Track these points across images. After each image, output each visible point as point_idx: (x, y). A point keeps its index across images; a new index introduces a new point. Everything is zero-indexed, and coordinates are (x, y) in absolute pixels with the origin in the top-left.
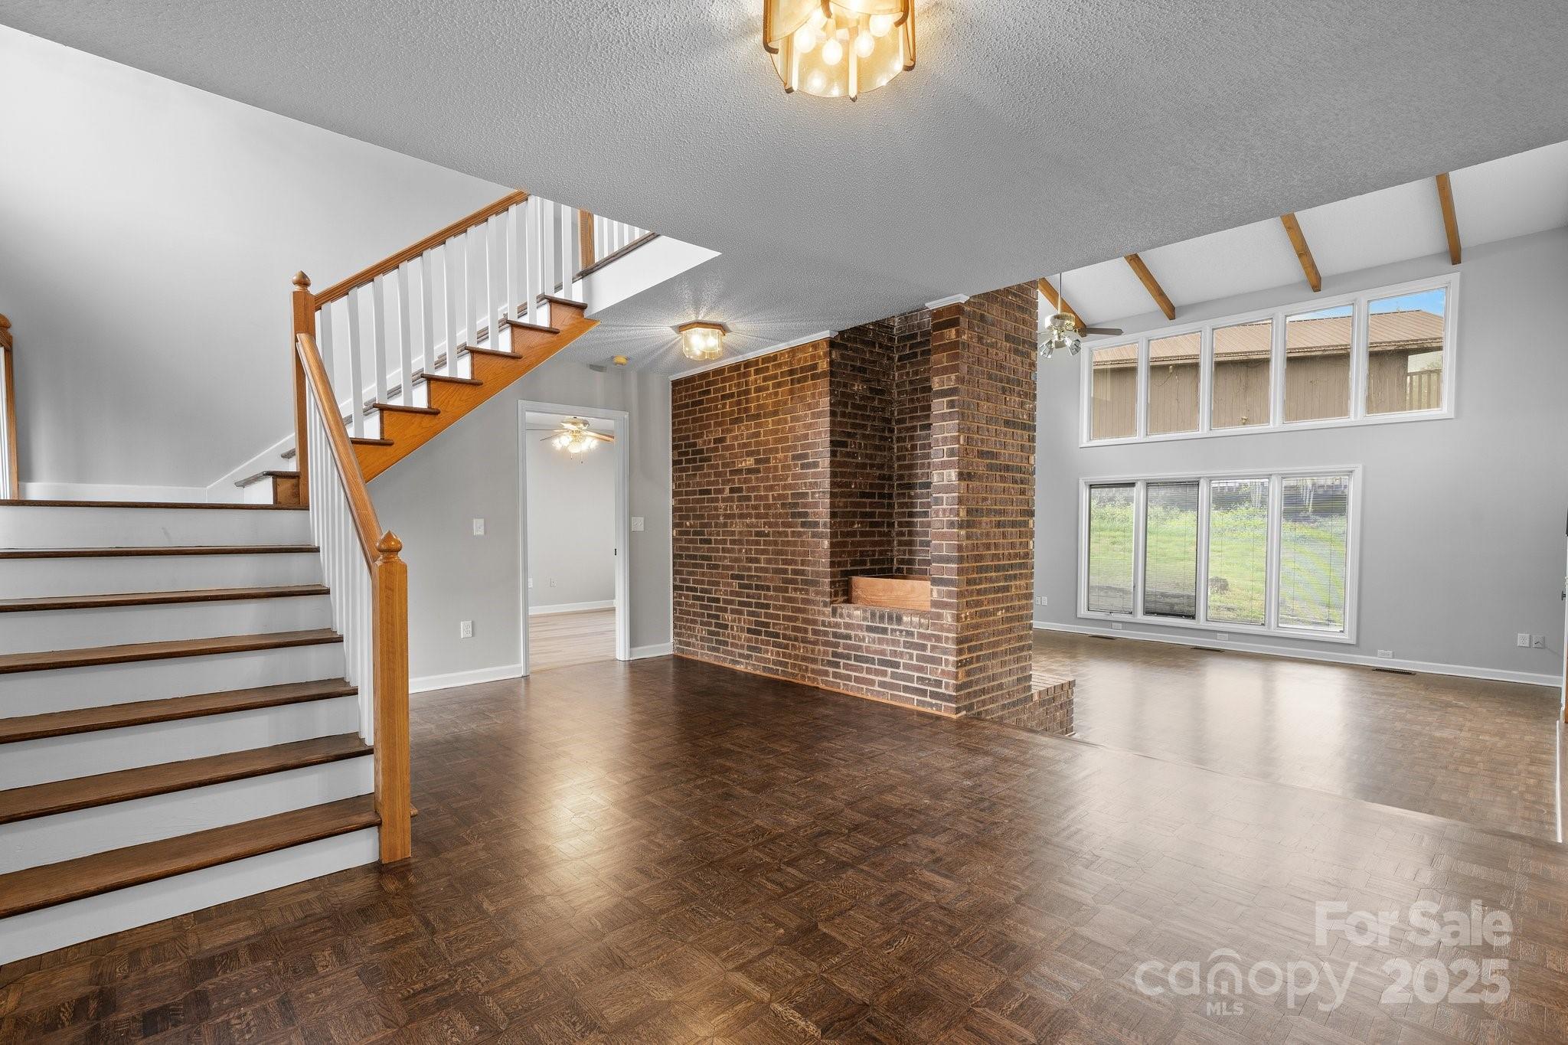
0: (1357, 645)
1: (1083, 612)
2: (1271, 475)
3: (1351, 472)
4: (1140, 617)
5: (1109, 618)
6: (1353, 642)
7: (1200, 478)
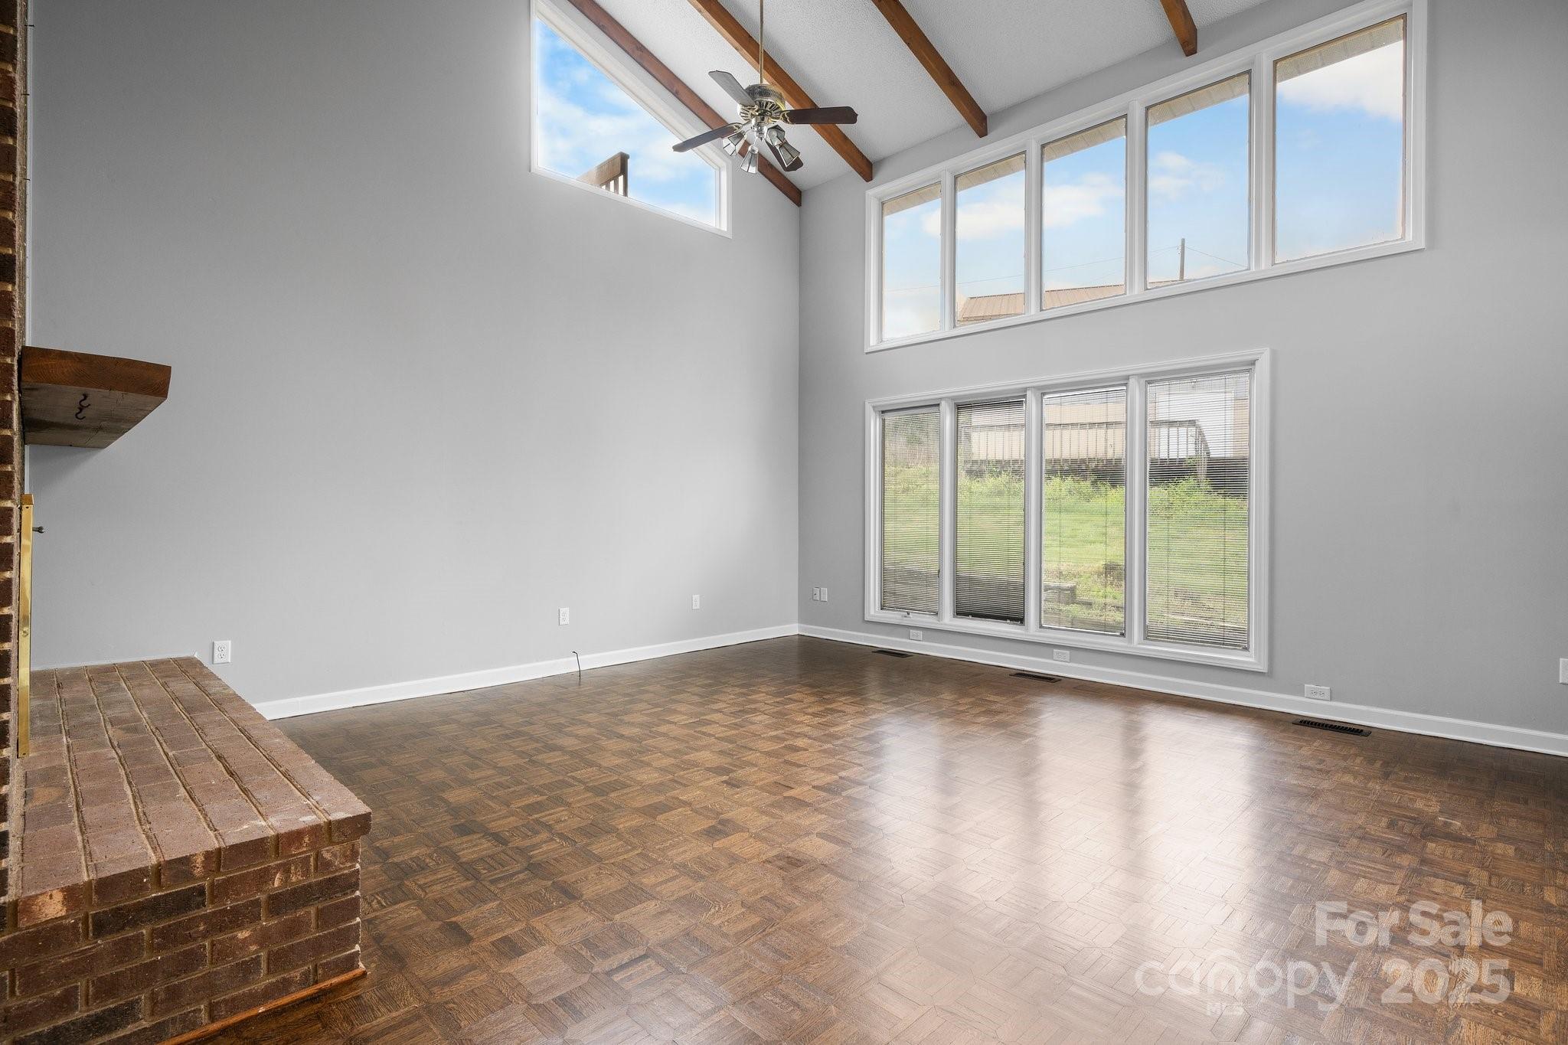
0: (1269, 674)
1: (873, 611)
2: (1127, 378)
3: (1253, 363)
4: (948, 620)
5: (906, 622)
6: (1263, 668)
7: (1025, 390)
